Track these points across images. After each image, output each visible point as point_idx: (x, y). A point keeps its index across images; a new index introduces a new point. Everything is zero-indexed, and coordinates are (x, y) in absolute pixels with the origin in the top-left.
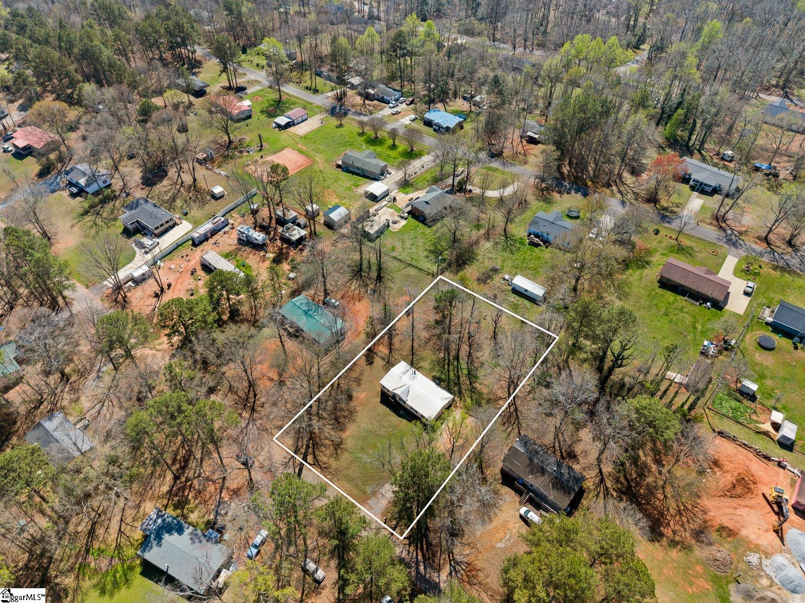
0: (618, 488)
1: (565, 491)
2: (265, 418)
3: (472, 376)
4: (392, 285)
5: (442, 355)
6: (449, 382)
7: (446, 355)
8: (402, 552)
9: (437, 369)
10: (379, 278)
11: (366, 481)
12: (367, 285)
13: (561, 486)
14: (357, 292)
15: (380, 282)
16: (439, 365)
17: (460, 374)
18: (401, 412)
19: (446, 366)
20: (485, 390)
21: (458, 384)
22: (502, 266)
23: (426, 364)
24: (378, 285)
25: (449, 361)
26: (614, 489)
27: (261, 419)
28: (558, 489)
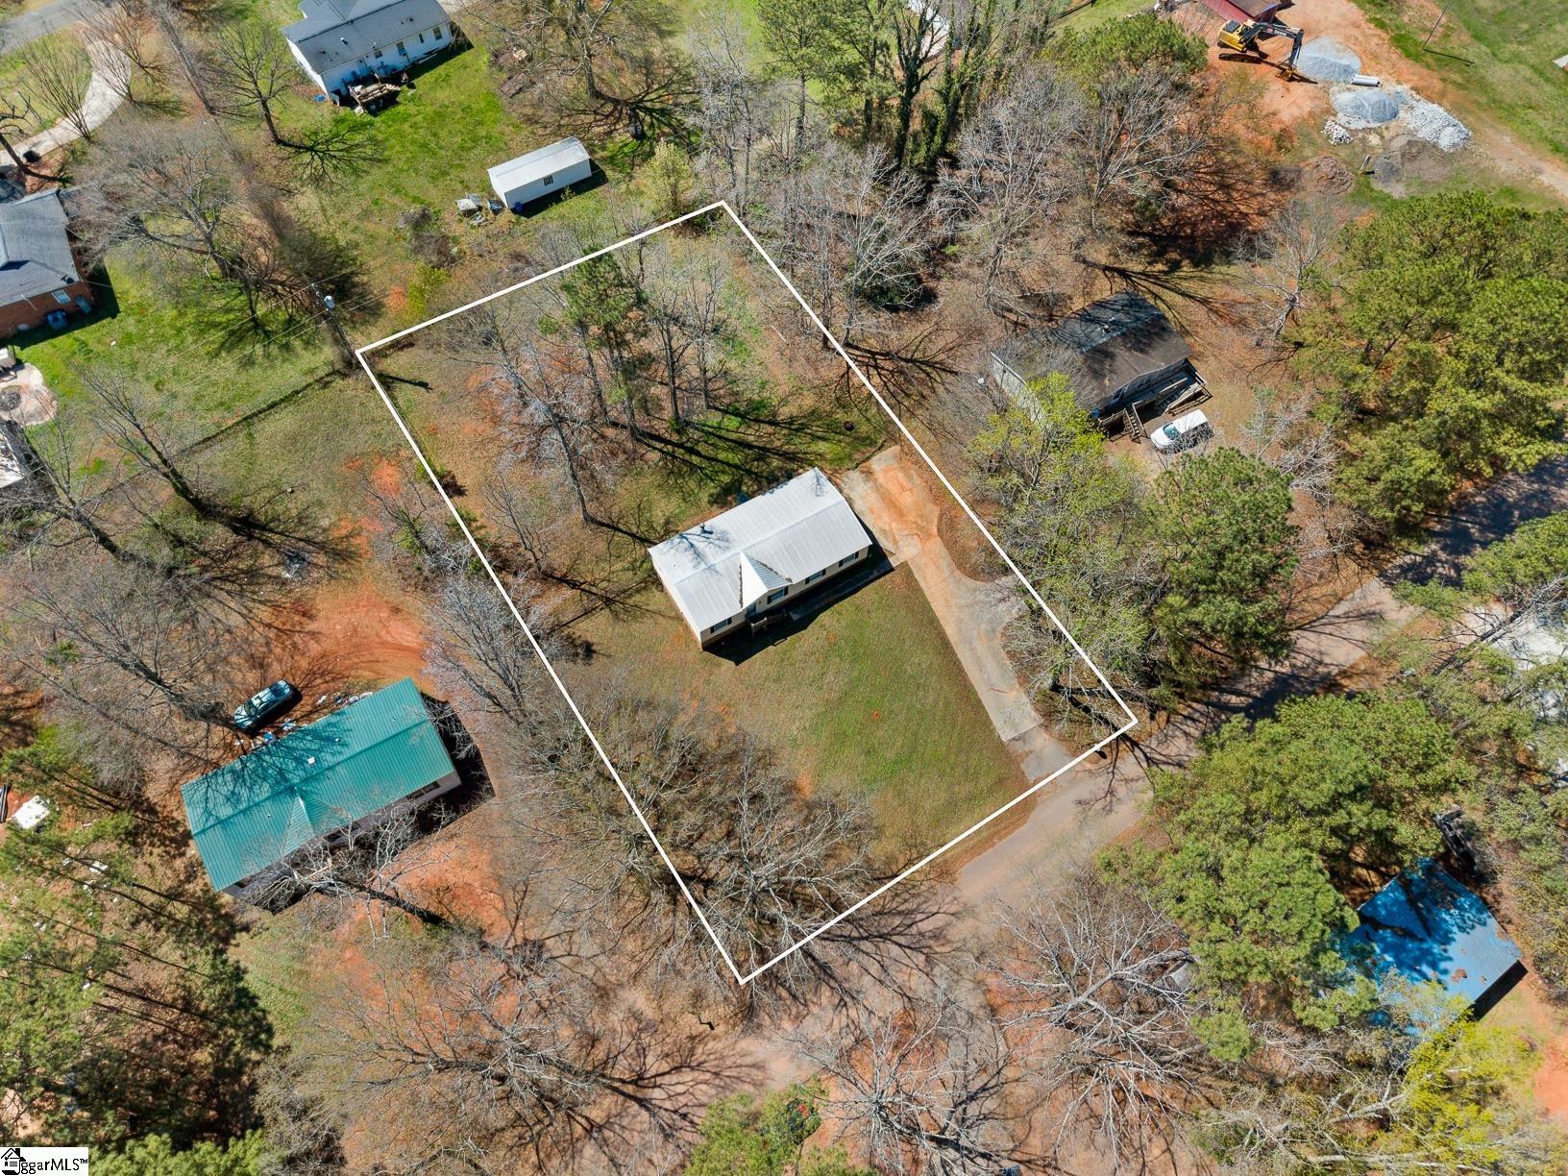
0: (1149, 255)
1: (1156, 334)
2: (646, 1039)
3: (753, 413)
4: (302, 497)
5: (654, 456)
6: (749, 472)
7: (659, 445)
8: (1186, 734)
9: (692, 484)
10: (247, 526)
11: (966, 771)
12: (253, 574)
13: (1144, 336)
14: (264, 613)
15: (264, 528)
16: (681, 475)
17: (734, 436)
18: (795, 617)
19: (695, 459)
20: (808, 401)
21: (763, 453)
22: (415, 200)
23: (663, 508)
24: (276, 538)
25: (681, 445)
26: (1150, 263)
27: (642, 1052)
28: (1149, 345)
